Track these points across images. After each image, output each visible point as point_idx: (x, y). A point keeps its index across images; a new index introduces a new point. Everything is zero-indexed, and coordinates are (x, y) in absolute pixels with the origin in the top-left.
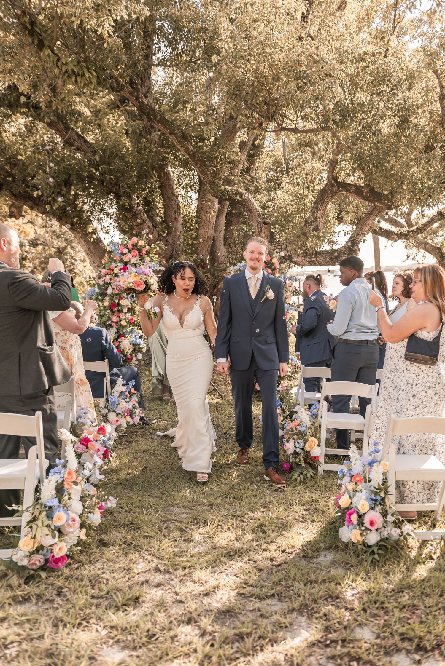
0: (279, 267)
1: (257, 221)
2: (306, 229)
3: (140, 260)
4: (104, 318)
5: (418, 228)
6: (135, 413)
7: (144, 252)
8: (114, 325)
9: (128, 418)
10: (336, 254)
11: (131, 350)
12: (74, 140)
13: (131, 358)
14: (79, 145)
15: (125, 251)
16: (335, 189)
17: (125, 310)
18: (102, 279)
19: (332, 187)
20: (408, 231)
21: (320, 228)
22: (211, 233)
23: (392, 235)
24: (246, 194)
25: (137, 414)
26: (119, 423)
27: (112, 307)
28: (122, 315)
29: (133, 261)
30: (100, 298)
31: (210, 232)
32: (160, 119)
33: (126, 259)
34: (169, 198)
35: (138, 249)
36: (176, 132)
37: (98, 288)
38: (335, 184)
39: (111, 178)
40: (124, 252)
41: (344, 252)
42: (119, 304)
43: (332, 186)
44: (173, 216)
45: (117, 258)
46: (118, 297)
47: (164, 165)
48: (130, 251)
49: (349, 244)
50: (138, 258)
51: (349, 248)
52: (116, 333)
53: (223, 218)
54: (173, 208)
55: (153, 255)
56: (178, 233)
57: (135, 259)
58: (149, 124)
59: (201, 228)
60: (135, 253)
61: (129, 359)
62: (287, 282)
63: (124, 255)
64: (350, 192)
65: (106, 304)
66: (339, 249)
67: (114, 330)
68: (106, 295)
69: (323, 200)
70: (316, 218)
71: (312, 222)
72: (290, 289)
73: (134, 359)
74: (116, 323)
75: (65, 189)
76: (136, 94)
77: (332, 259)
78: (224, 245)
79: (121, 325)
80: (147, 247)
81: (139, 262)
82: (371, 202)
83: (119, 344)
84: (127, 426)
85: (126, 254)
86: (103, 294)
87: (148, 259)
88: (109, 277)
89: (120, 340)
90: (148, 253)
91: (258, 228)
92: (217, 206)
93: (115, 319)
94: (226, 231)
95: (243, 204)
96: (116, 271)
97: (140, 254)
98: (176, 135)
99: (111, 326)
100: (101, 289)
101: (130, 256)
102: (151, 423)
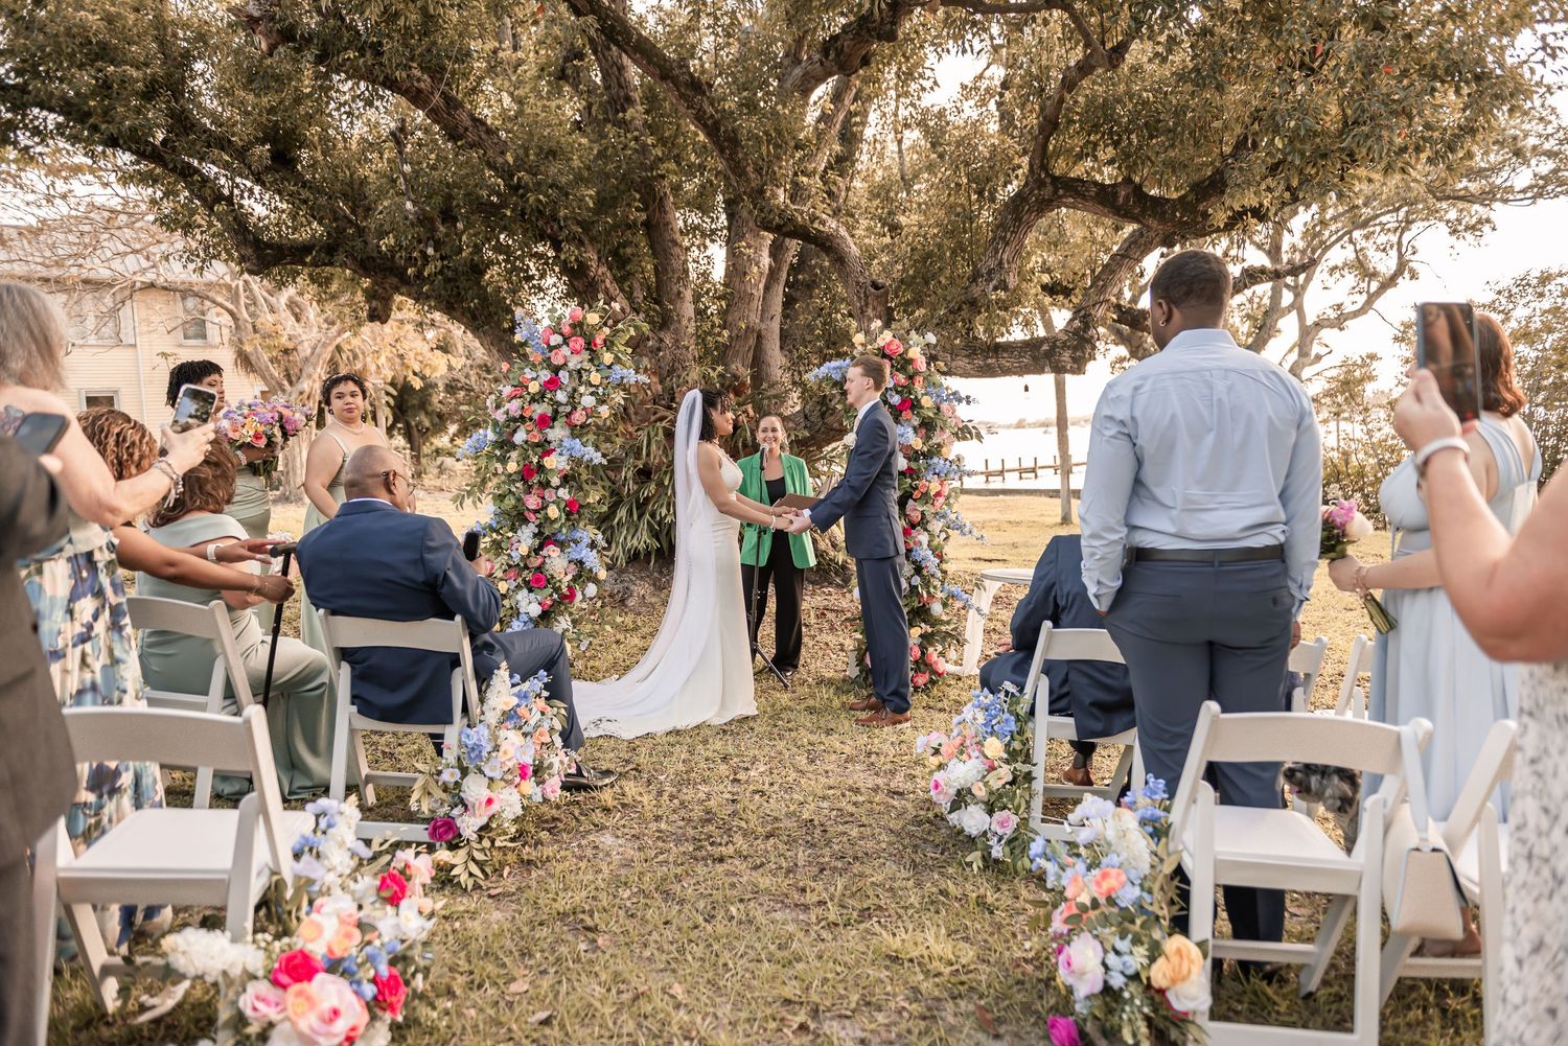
0: (924, 369)
1: (858, 283)
2: (976, 291)
3: (591, 360)
4: (506, 501)
6: (550, 766)
7: (599, 341)
8: (531, 517)
9: (529, 786)
10: (1045, 347)
11: (569, 577)
12: (466, 129)
13: (572, 596)
14: (476, 138)
15: (556, 339)
16: (1047, 191)
17: (555, 481)
18: (502, 410)
19: (1039, 189)
21: (1011, 286)
22: (754, 319)
24: (832, 224)
25: (555, 770)
26: (495, 807)
27: (525, 474)
28: (549, 494)
29: (574, 362)
30: (498, 453)
31: (752, 316)
33: (557, 361)
34: (664, 250)
35: (584, 335)
36: (675, 71)
37: (494, 431)
38: (1048, 180)
39: (538, 199)
40: (553, 344)
41: (1064, 342)
42: (541, 468)
43: (1041, 184)
44: (675, 288)
45: (538, 357)
46: (539, 450)
47: (652, 178)
48: (566, 341)
49: (1077, 323)
50: (586, 355)
51: (1076, 332)
52: (535, 535)
53: (779, 289)
54: (673, 271)
55: (622, 348)
56: (684, 323)
57: (579, 358)
58: (622, 94)
59: (731, 309)
60: (579, 343)
61: (566, 597)
62: (944, 406)
63: (551, 349)
64: (1084, 197)
65: (512, 467)
66: (1053, 337)
67: (531, 529)
68: (514, 447)
69: (1018, 219)
70: (1001, 263)
71: (990, 272)
72: (952, 422)
73: (579, 596)
74: (536, 512)
75: (442, 229)
77: (1035, 358)
78: (781, 348)
79: (547, 518)
80: (606, 330)
81: (587, 365)
82: (1135, 219)
83: (544, 563)
84: (520, 812)
85: (558, 347)
86: (505, 445)
87: (608, 358)
88: (516, 403)
89: (544, 552)
90: (609, 344)
91: (859, 298)
92: (766, 260)
93: (532, 502)
94: (785, 316)
95: (826, 244)
96: (534, 387)
97: (590, 346)
98: (675, 81)
99: (526, 521)
100: (500, 434)
101: (565, 350)
102: (600, 784)
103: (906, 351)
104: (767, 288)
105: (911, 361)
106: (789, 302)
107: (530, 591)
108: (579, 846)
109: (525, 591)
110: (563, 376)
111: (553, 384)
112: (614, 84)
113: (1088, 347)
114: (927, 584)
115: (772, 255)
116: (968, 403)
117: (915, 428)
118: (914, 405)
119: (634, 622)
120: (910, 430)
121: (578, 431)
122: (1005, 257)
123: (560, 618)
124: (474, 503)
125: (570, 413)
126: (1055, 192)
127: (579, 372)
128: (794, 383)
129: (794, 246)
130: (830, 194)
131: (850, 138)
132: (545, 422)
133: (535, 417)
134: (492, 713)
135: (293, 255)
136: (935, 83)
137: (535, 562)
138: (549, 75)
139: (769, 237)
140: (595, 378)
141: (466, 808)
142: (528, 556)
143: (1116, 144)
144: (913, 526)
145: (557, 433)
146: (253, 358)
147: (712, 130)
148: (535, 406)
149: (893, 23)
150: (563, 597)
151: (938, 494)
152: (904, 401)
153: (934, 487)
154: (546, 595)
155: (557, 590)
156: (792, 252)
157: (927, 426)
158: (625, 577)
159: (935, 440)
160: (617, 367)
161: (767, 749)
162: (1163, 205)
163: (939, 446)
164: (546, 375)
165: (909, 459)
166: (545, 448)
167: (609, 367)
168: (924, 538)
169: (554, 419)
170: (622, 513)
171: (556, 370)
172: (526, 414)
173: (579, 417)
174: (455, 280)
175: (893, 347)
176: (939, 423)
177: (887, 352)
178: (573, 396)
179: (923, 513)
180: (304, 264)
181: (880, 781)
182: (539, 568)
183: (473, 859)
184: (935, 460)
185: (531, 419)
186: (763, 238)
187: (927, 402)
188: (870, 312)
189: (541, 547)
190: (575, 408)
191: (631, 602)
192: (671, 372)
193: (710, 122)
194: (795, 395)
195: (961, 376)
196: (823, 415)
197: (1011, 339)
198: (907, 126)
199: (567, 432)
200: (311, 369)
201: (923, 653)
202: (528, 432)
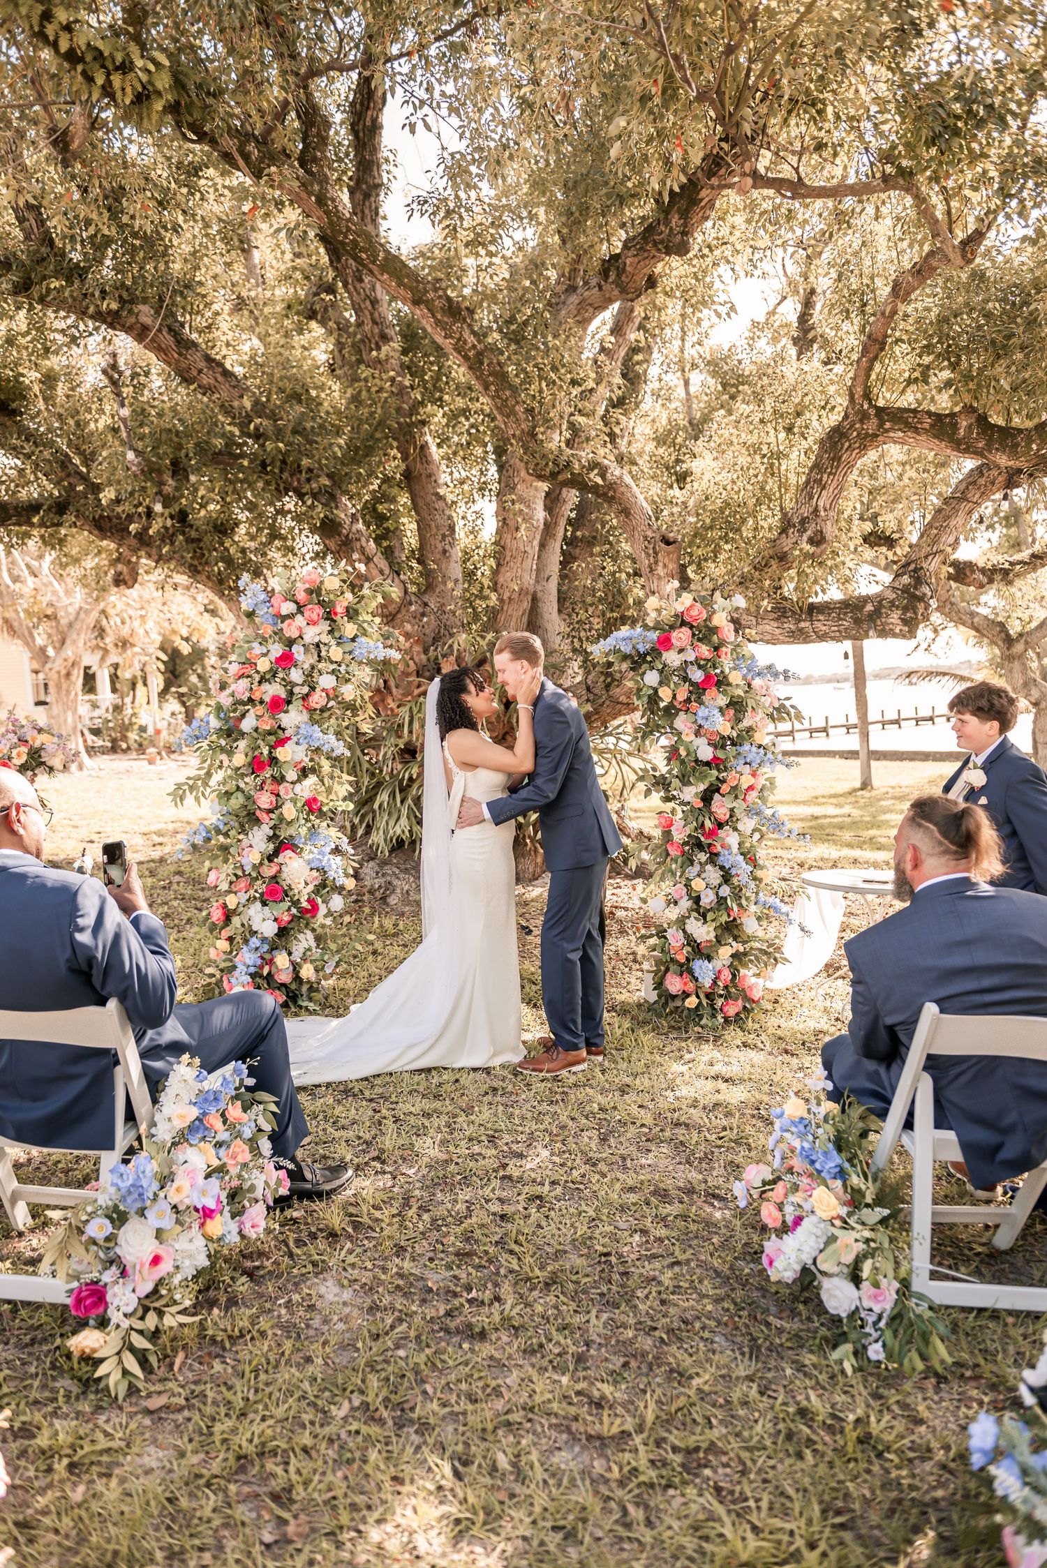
0: (732, 638)
1: (645, 538)
2: (786, 544)
3: (331, 632)
4: (234, 800)
5: (1033, 556)
6: (252, 1188)
7: (340, 609)
8: (263, 816)
9: (219, 1225)
10: (869, 607)
11: (311, 888)
12: (200, 371)
13: (314, 908)
14: (212, 381)
15: (288, 608)
16: (871, 426)
17: (291, 775)
18: (228, 691)
19: (861, 421)
20: (1011, 564)
21: (828, 537)
22: (529, 580)
23: (973, 572)
24: (615, 471)
25: (259, 1193)
26: (165, 1267)
27: (256, 765)
28: (284, 791)
29: (311, 635)
30: (223, 742)
31: (526, 577)
32: (385, 259)
33: (291, 630)
34: (428, 505)
35: (321, 603)
36: (431, 295)
37: (218, 717)
38: (872, 411)
39: (278, 448)
40: (284, 612)
41: (892, 602)
42: (273, 760)
43: (864, 416)
44: (440, 546)
45: (267, 630)
46: (272, 739)
47: (412, 425)
48: (300, 608)
49: (906, 580)
50: (325, 626)
51: (905, 590)
52: (270, 839)
53: (556, 546)
54: (437, 527)
55: (369, 618)
56: (450, 585)
57: (316, 629)
58: (376, 331)
59: (503, 570)
60: (316, 612)
61: (306, 911)
62: (757, 682)
63: (284, 618)
64: (916, 430)
65: (240, 759)
66: (878, 595)
67: (266, 830)
68: (242, 735)
69: (836, 458)
70: (816, 510)
71: (803, 521)
72: (766, 701)
73: (323, 910)
74: (270, 811)
75: (171, 482)
76: (316, 187)
77: (857, 621)
78: (560, 611)
79: (281, 819)
80: (349, 596)
81: (325, 638)
82: (978, 453)
83: (280, 871)
84: (204, 1262)
85: (291, 616)
86: (231, 732)
87: (350, 629)
88: (244, 683)
89: (280, 859)
90: (351, 614)
91: (648, 555)
92: (540, 515)
93: (265, 800)
94: (563, 577)
95: (609, 494)
96: (264, 665)
97: (329, 616)
98: (429, 305)
99: (257, 822)
100: (226, 720)
101: (300, 621)
102: (327, 1187)
103: (709, 618)
104: (542, 546)
105: (715, 630)
106: (567, 560)
107: (264, 904)
108: (289, 1304)
109: (258, 904)
110: (297, 650)
111: (286, 660)
112: (368, 321)
113: (921, 606)
114: (737, 894)
115: (549, 508)
116: (787, 678)
117: (721, 710)
118: (722, 683)
119: (396, 925)
120: (716, 712)
121: (317, 716)
122: (821, 503)
123: (301, 936)
124: (197, 799)
125: (307, 695)
126: (881, 425)
127: (317, 645)
128: (574, 650)
129: (572, 497)
130: (612, 436)
131: (632, 378)
132: (277, 705)
133: (267, 699)
134: (167, 1126)
135: (19, 515)
136: (733, 308)
137: (269, 871)
138: (298, 313)
139: (544, 486)
140: (336, 653)
141: (124, 1273)
142: (261, 864)
143: (954, 367)
144: (720, 825)
145: (293, 718)
146: (15, 624)
147: (475, 363)
148: (266, 686)
149: (685, 233)
150: (304, 911)
151: (751, 788)
152: (708, 677)
153: (746, 781)
154: (282, 910)
155: (296, 903)
156: (570, 505)
157: (737, 707)
158: (388, 870)
159: (746, 723)
160: (363, 639)
161: (548, 1119)
162: (1014, 437)
163: (750, 730)
164: (277, 650)
165: (716, 748)
166: (279, 737)
167: (353, 640)
168: (732, 839)
169: (289, 702)
170: (383, 797)
171: (290, 642)
172: (256, 696)
173: (318, 700)
174: (199, 540)
175: (694, 613)
176: (751, 703)
177: (687, 619)
178: (309, 676)
179: (732, 810)
180: (32, 525)
181: (694, 1176)
182: (274, 878)
183: (132, 1349)
184: (746, 747)
185: (262, 702)
186: (536, 489)
187: (735, 678)
188: (660, 571)
189: (276, 852)
190: (313, 689)
191: (393, 900)
192: (436, 640)
193: (471, 354)
194: (575, 665)
195: (768, 642)
196: (607, 687)
197: (826, 598)
198: (694, 366)
199: (305, 716)
200: (74, 636)
201: (734, 976)
202: (258, 717)
